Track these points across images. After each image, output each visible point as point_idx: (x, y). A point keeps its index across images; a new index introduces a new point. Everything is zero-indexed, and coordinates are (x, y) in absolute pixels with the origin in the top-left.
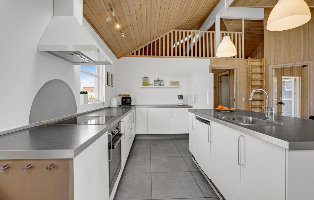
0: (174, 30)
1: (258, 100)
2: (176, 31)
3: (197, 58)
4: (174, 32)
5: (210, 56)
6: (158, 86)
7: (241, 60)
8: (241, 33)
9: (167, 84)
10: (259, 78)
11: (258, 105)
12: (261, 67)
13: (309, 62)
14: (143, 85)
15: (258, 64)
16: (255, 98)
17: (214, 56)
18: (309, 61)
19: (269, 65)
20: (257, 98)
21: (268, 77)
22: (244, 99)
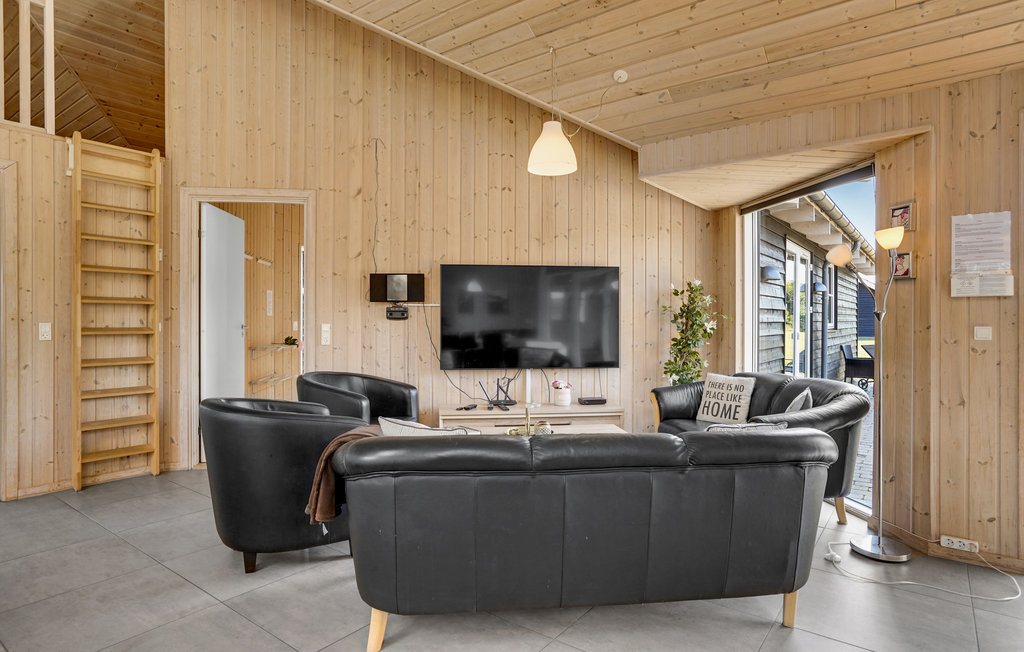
1: (132, 335)
7: (28, 137)
10: (137, 236)
11: (134, 355)
12: (148, 189)
13: (306, 193)
15: (135, 172)
16: (117, 326)
18: (305, 189)
19: (184, 184)
20: (127, 326)
21: (178, 234)
22: (45, 331)
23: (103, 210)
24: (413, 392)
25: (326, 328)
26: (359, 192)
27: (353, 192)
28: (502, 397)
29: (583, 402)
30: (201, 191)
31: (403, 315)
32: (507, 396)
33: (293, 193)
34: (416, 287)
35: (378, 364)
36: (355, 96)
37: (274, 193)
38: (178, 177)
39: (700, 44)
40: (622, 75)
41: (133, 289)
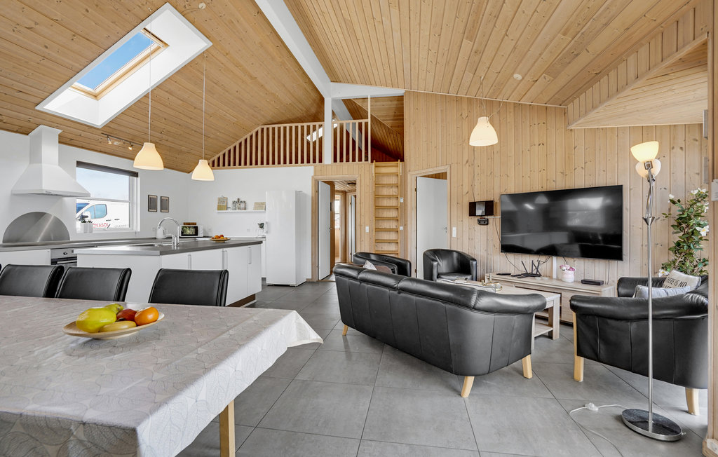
0: (263, 127)
2: (265, 127)
3: (300, 166)
4: (262, 130)
5: (314, 162)
6: (237, 211)
7: (363, 166)
8: (366, 120)
9: (250, 207)
10: (394, 194)
12: (397, 175)
13: (447, 167)
14: (218, 209)
16: (388, 228)
17: (320, 161)
18: (446, 164)
19: (410, 171)
21: (408, 191)
22: (367, 229)
23: (384, 186)
24: (474, 263)
25: (454, 229)
26: (467, 162)
27: (465, 162)
28: (535, 272)
29: (585, 282)
30: (417, 172)
31: (486, 223)
32: (538, 271)
33: (442, 168)
34: (489, 207)
35: (475, 248)
36: (464, 116)
37: (436, 169)
38: (408, 169)
39: (531, 46)
40: (518, 76)
41: (393, 214)
